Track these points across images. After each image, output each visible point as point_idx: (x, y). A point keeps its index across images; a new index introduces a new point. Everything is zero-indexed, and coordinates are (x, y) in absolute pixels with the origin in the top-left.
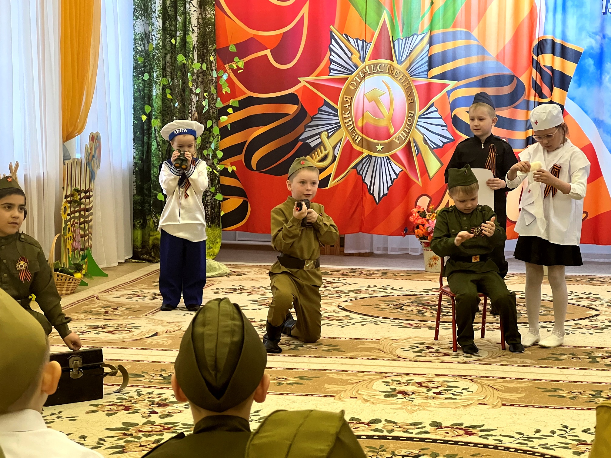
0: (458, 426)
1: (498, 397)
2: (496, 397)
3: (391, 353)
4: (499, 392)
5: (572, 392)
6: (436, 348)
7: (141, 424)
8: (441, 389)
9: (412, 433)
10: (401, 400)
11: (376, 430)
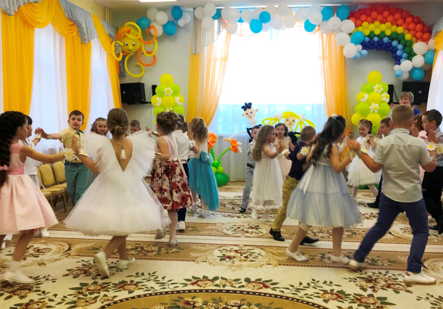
0: (258, 281)
1: (276, 260)
2: (275, 259)
3: (222, 232)
4: (276, 256)
5: (311, 255)
6: (242, 228)
7: (90, 284)
8: (247, 254)
9: (235, 287)
10: (228, 262)
11: (217, 285)
